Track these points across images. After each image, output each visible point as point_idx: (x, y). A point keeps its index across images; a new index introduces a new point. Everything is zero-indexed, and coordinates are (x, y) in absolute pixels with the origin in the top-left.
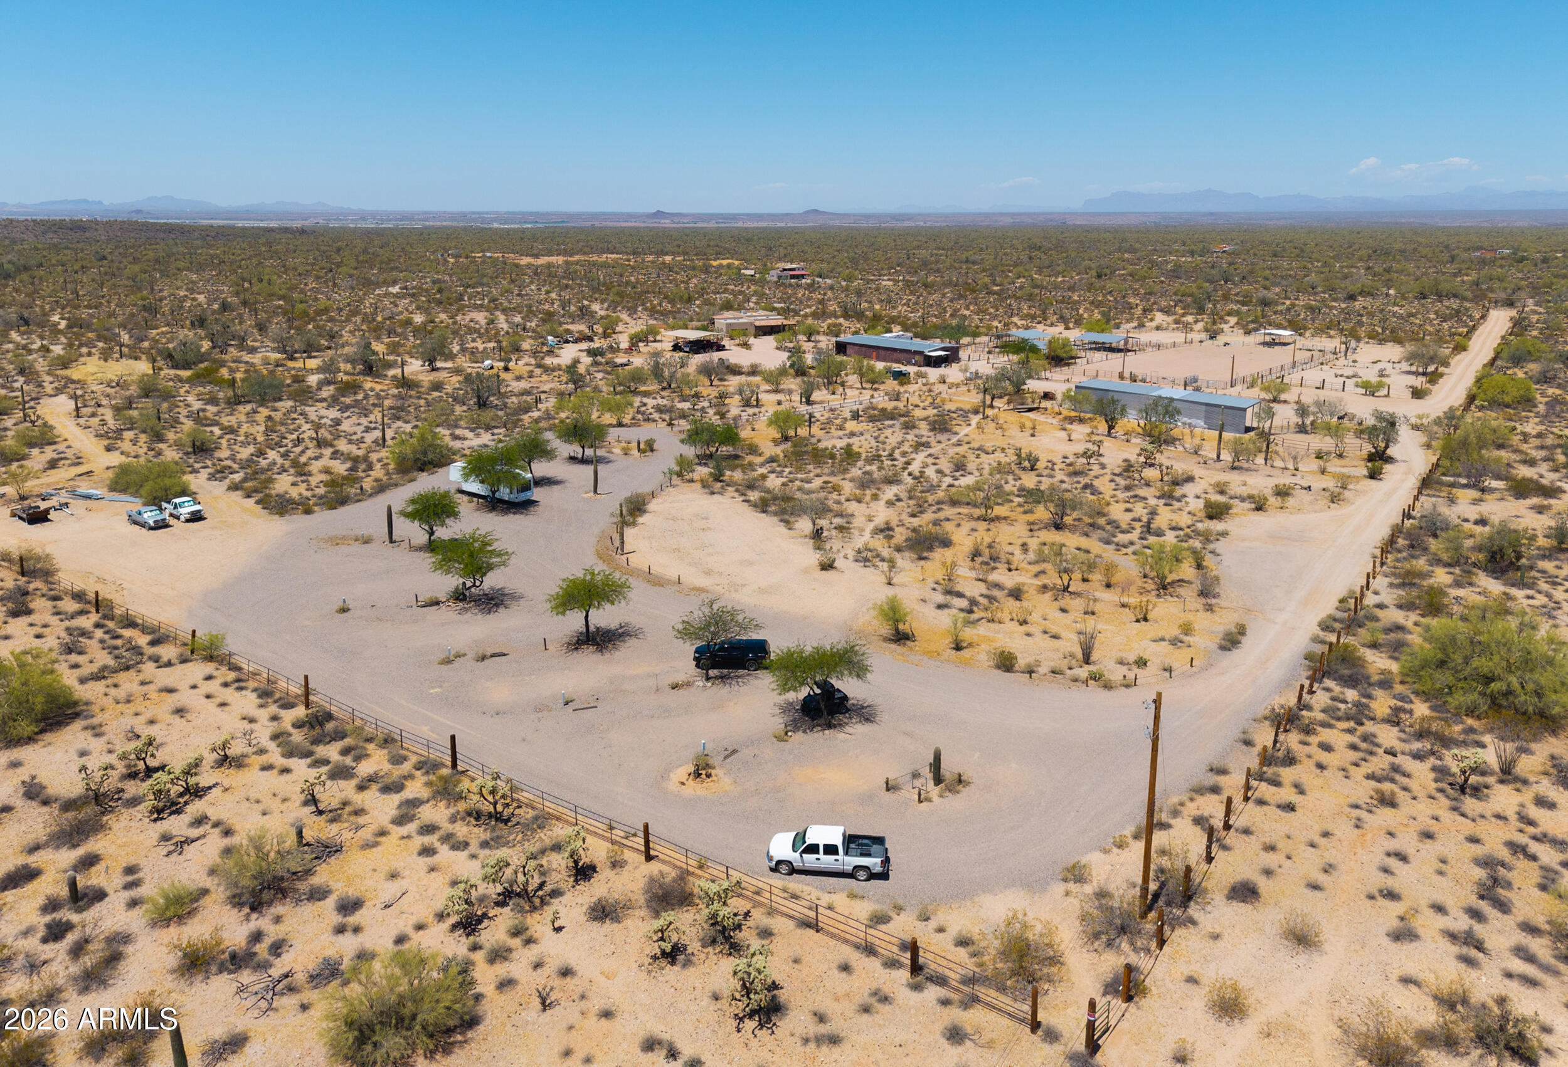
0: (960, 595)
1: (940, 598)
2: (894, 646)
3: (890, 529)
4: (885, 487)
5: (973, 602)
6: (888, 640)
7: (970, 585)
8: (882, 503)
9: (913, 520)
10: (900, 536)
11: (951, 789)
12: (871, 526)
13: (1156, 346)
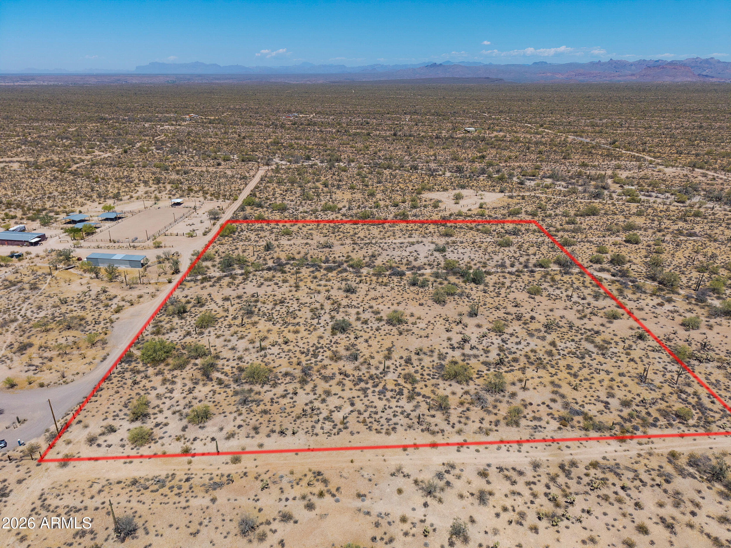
0: (33, 365)
1: (26, 368)
2: (11, 390)
3: (13, 344)
4: (11, 324)
5: (37, 366)
6: (8, 388)
7: (37, 362)
8: (10, 332)
9: (21, 338)
10: (16, 346)
11: (23, 423)
12: (5, 345)
13: (132, 213)
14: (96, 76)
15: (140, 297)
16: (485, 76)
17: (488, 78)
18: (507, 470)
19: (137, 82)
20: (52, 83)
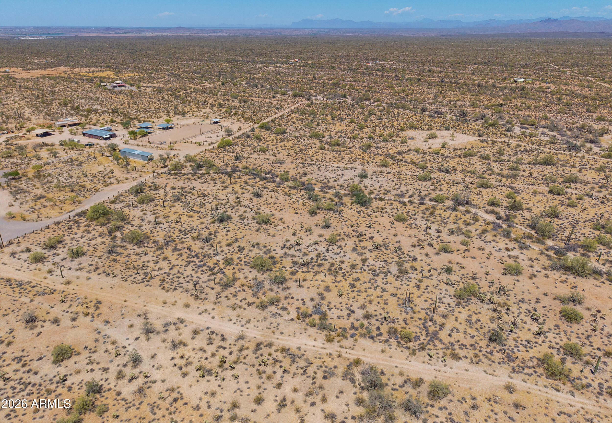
5: (35, 209)
6: (9, 218)
7: (38, 207)
13: (182, 126)
14: (260, 29)
15: (127, 179)
16: (603, 30)
17: (603, 33)
18: (217, 334)
19: (288, 34)
20: (230, 35)
